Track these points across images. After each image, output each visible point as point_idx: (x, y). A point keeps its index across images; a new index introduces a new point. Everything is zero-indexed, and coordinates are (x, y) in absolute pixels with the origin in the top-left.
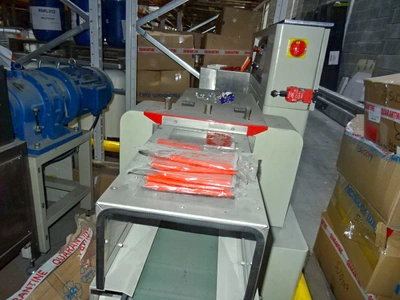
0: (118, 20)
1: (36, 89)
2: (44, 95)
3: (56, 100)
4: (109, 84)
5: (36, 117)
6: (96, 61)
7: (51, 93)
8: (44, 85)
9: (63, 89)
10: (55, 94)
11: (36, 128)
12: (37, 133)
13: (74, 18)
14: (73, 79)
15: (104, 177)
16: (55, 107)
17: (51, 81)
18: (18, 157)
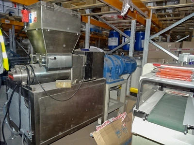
0: (140, 40)
2: (114, 63)
3: (117, 65)
4: (136, 63)
5: (110, 71)
6: (131, 54)
8: (114, 61)
9: (120, 62)
10: (117, 64)
11: (109, 74)
12: (109, 76)
13: (123, 40)
14: (123, 59)
15: (130, 101)
16: (116, 68)
17: (116, 59)
18: (104, 83)
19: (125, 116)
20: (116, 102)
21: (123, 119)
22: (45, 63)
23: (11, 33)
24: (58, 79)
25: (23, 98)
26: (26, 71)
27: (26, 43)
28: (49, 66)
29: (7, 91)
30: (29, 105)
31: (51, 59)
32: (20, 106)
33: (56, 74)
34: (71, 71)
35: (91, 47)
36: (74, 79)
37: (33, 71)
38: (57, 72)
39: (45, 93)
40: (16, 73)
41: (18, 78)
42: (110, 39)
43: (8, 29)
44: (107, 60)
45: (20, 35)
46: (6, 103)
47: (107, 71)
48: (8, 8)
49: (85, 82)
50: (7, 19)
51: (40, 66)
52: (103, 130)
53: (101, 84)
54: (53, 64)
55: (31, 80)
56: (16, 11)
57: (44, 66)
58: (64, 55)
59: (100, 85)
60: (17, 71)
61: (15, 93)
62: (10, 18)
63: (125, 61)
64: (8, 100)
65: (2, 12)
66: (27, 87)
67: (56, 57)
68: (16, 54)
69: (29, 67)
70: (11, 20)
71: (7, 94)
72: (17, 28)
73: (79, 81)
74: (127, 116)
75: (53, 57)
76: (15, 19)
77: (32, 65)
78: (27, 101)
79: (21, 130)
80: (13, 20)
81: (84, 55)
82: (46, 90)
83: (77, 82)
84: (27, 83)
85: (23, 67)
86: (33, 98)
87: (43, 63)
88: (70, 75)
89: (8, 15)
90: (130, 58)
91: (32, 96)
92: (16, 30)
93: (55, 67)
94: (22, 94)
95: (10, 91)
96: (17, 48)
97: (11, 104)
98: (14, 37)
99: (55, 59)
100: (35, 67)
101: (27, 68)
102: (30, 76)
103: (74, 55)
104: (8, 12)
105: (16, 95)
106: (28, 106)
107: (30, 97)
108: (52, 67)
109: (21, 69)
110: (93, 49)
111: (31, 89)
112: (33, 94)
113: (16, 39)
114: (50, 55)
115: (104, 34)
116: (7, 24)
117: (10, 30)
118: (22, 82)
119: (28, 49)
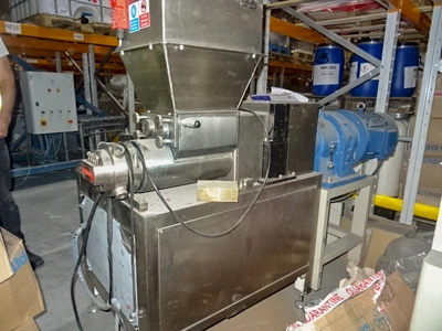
1: (334, 128)
2: (341, 133)
3: (350, 139)
5: (330, 154)
6: (381, 105)
7: (347, 132)
8: (342, 125)
9: (355, 130)
10: (349, 134)
11: (329, 163)
12: (329, 168)
13: (354, 70)
14: (364, 122)
15: (377, 230)
16: (348, 146)
17: (347, 121)
18: (315, 187)
19: (383, 284)
20: (342, 234)
21: (378, 293)
22: (171, 136)
23: (86, 62)
24: (202, 178)
25: (116, 225)
26: (124, 158)
27: (118, 83)
28: (181, 144)
29: (80, 202)
30: (132, 246)
31: (186, 126)
32: (110, 243)
33: (197, 165)
34: (234, 156)
35: (275, 90)
36: (240, 177)
37: (141, 158)
38: (201, 159)
39: (171, 217)
40: (100, 163)
41: (106, 177)
42: (317, 68)
43: (81, 54)
44: (322, 126)
45: (106, 66)
46: (79, 231)
47: (325, 155)
48: (81, 5)
49: (269, 184)
50: (78, 30)
51: (159, 145)
52: (326, 322)
53: (309, 188)
54: (190, 138)
55: (135, 182)
56: (96, 10)
57: (167, 144)
58: (218, 115)
59: (307, 193)
60: (103, 159)
61: (99, 210)
62: (84, 27)
63: (368, 125)
64: (84, 225)
65: (67, 14)
66: (126, 198)
67: (200, 119)
68: (98, 111)
69: (132, 150)
70: (87, 33)
71: (81, 209)
72: (98, 50)
73: (253, 181)
74: (387, 283)
75: (190, 121)
76: (95, 29)
77: (138, 141)
78: (126, 235)
79: (113, 300)
80: (90, 33)
81: (266, 114)
82: (173, 209)
83: (250, 185)
84: (128, 189)
85: (117, 148)
86: (143, 230)
87: (165, 137)
88: (232, 166)
89: (79, 22)
90: (379, 117)
91: (139, 224)
92: (96, 56)
93: (195, 148)
94: (114, 215)
95: (87, 203)
96: (99, 96)
97: (91, 236)
98: (93, 71)
99: (198, 125)
100: (145, 148)
101: (127, 150)
102: (135, 172)
103: (242, 113)
104: (79, 16)
105: (101, 214)
106: (130, 248)
107: (135, 226)
108: (190, 146)
109: (111, 154)
110: (280, 94)
111: (136, 205)
112: (141, 218)
113: (97, 75)
114: (184, 116)
115: (296, 56)
116: (79, 43)
117: (85, 56)
118: (114, 187)
119: (122, 98)
